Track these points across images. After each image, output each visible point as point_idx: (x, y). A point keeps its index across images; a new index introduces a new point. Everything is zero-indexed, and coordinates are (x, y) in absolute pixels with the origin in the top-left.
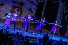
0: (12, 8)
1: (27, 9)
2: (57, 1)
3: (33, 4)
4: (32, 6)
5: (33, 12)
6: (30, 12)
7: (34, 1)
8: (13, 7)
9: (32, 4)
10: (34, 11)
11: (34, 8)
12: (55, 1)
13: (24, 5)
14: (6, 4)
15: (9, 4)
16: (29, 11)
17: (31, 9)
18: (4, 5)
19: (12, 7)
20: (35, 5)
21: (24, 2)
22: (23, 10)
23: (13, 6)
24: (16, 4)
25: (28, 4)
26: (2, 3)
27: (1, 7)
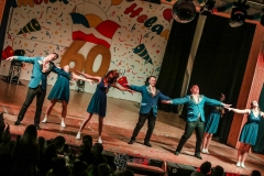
0: (71, 41)
1: (130, 49)
2: (247, 21)
3: (153, 30)
4: (146, 36)
5: (151, 62)
6: (140, 58)
7: (155, 19)
8: (74, 39)
9: (148, 30)
10: (157, 58)
11: (157, 47)
12: (238, 20)
13: (119, 30)
14: (47, 26)
15: (58, 24)
16: (137, 57)
17: (142, 46)
18: (38, 28)
19: (70, 37)
20: (159, 32)
21: (117, 22)
22: (111, 49)
23: (74, 33)
24: (87, 26)
25: (134, 28)
26: (34, 21)
27: (29, 35)
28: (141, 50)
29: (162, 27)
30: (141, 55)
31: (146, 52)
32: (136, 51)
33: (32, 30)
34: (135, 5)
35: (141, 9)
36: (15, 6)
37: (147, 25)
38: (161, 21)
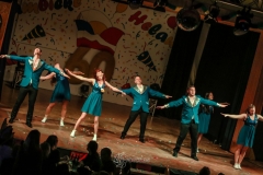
0: (76, 47)
1: (134, 55)
2: (251, 29)
3: (158, 37)
4: (150, 44)
5: (154, 69)
6: (144, 66)
8: (78, 45)
9: (152, 38)
10: (161, 66)
11: (160, 52)
12: (242, 29)
13: (123, 37)
14: (52, 32)
15: (63, 30)
16: (140, 64)
17: (146, 53)
18: (43, 34)
19: (75, 44)
20: (163, 40)
21: (122, 29)
22: (116, 56)
23: (78, 40)
24: (92, 32)
25: (138, 36)
26: (39, 28)
27: (33, 42)
28: (145, 58)
29: (166, 35)
30: (145, 63)
31: (150, 59)
32: (140, 58)
33: (36, 37)
34: (139, 13)
35: (145, 17)
36: (20, 12)
37: (151, 33)
38: (165, 28)
